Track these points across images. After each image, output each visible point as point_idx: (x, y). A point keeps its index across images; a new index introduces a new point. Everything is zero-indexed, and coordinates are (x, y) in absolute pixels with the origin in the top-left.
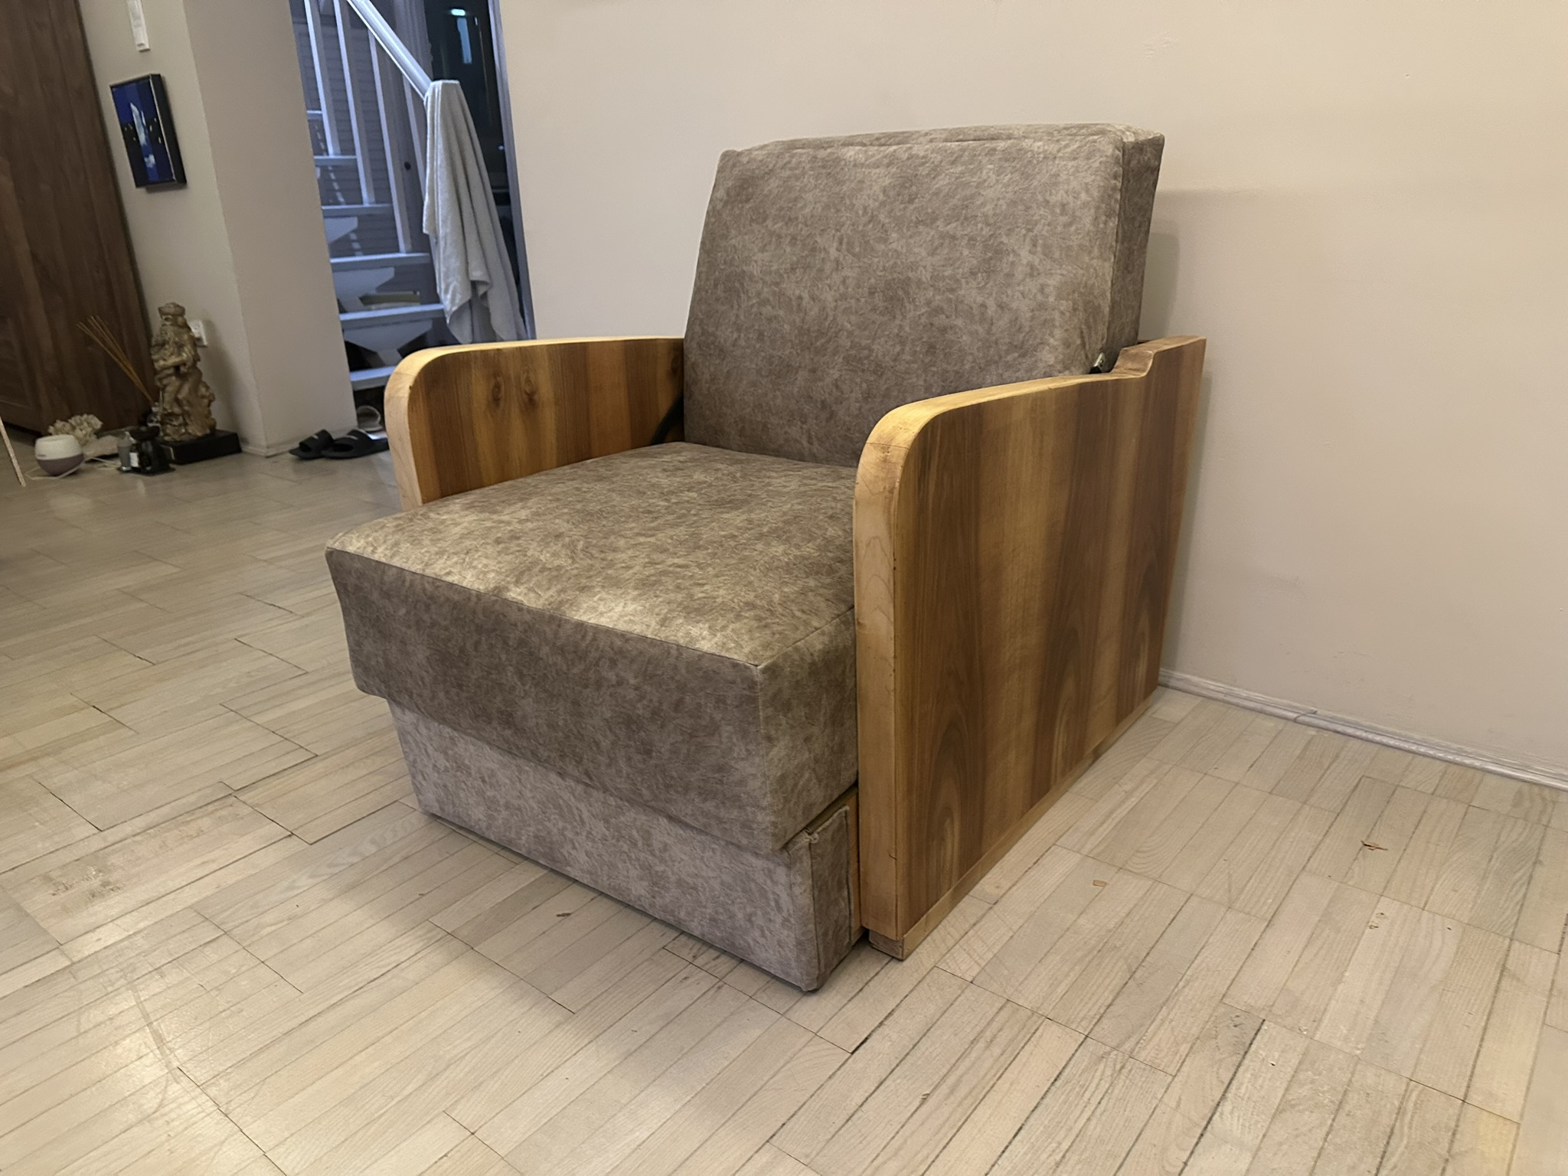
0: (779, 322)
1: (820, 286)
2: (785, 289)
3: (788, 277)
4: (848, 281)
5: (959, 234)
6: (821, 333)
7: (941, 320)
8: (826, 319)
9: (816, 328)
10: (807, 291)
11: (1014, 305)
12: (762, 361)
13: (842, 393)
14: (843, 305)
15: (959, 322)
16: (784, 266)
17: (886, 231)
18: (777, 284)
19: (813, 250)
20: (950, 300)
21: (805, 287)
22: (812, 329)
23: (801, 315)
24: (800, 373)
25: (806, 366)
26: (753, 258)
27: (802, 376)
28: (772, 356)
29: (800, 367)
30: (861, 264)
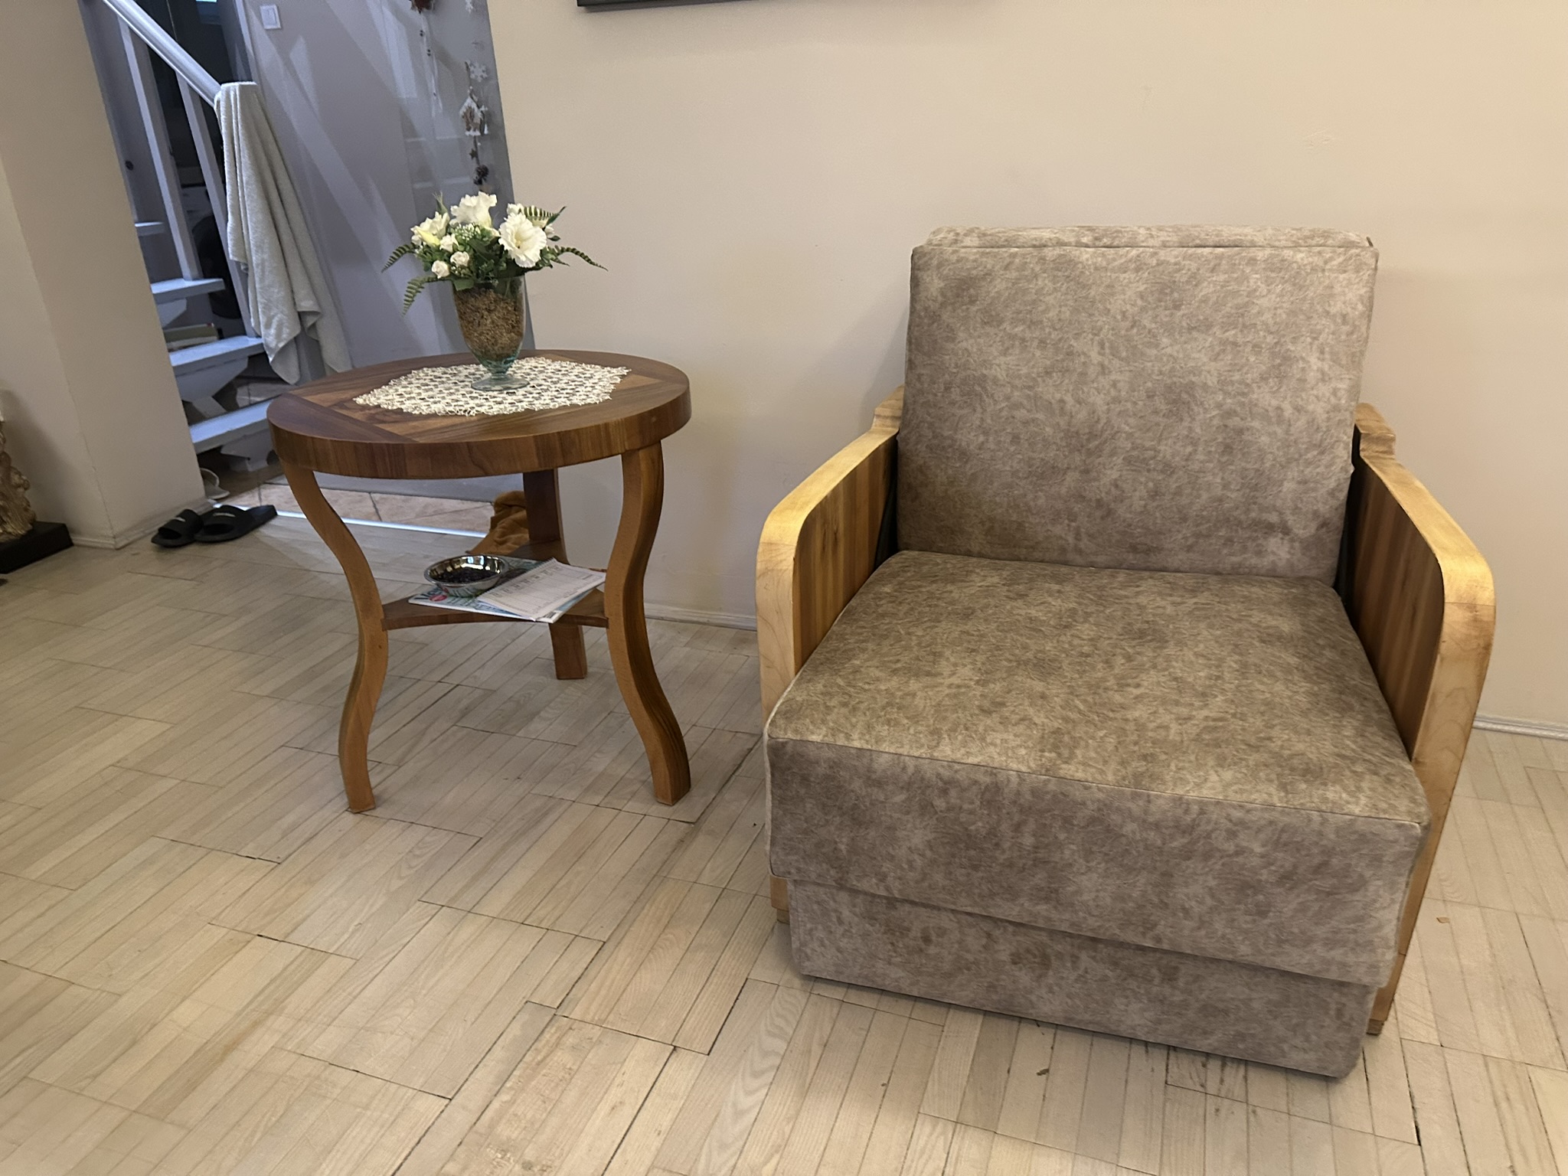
0: (1039, 425)
1: (1085, 389)
2: (1042, 392)
3: (1044, 381)
4: (1120, 385)
5: (1240, 340)
6: (1092, 436)
7: (1235, 422)
8: (1098, 421)
9: (1087, 431)
10: (1069, 395)
11: (1311, 408)
12: (1019, 463)
13: (1123, 491)
14: (1118, 408)
15: (1256, 424)
16: (1035, 370)
17: (1154, 336)
18: (1030, 388)
19: (1070, 354)
20: (1243, 404)
21: (1067, 391)
22: (1081, 432)
23: (1066, 418)
24: (1070, 473)
25: (1076, 468)
26: (994, 362)
27: (1072, 478)
28: (1031, 459)
29: (1068, 468)
30: (1132, 368)
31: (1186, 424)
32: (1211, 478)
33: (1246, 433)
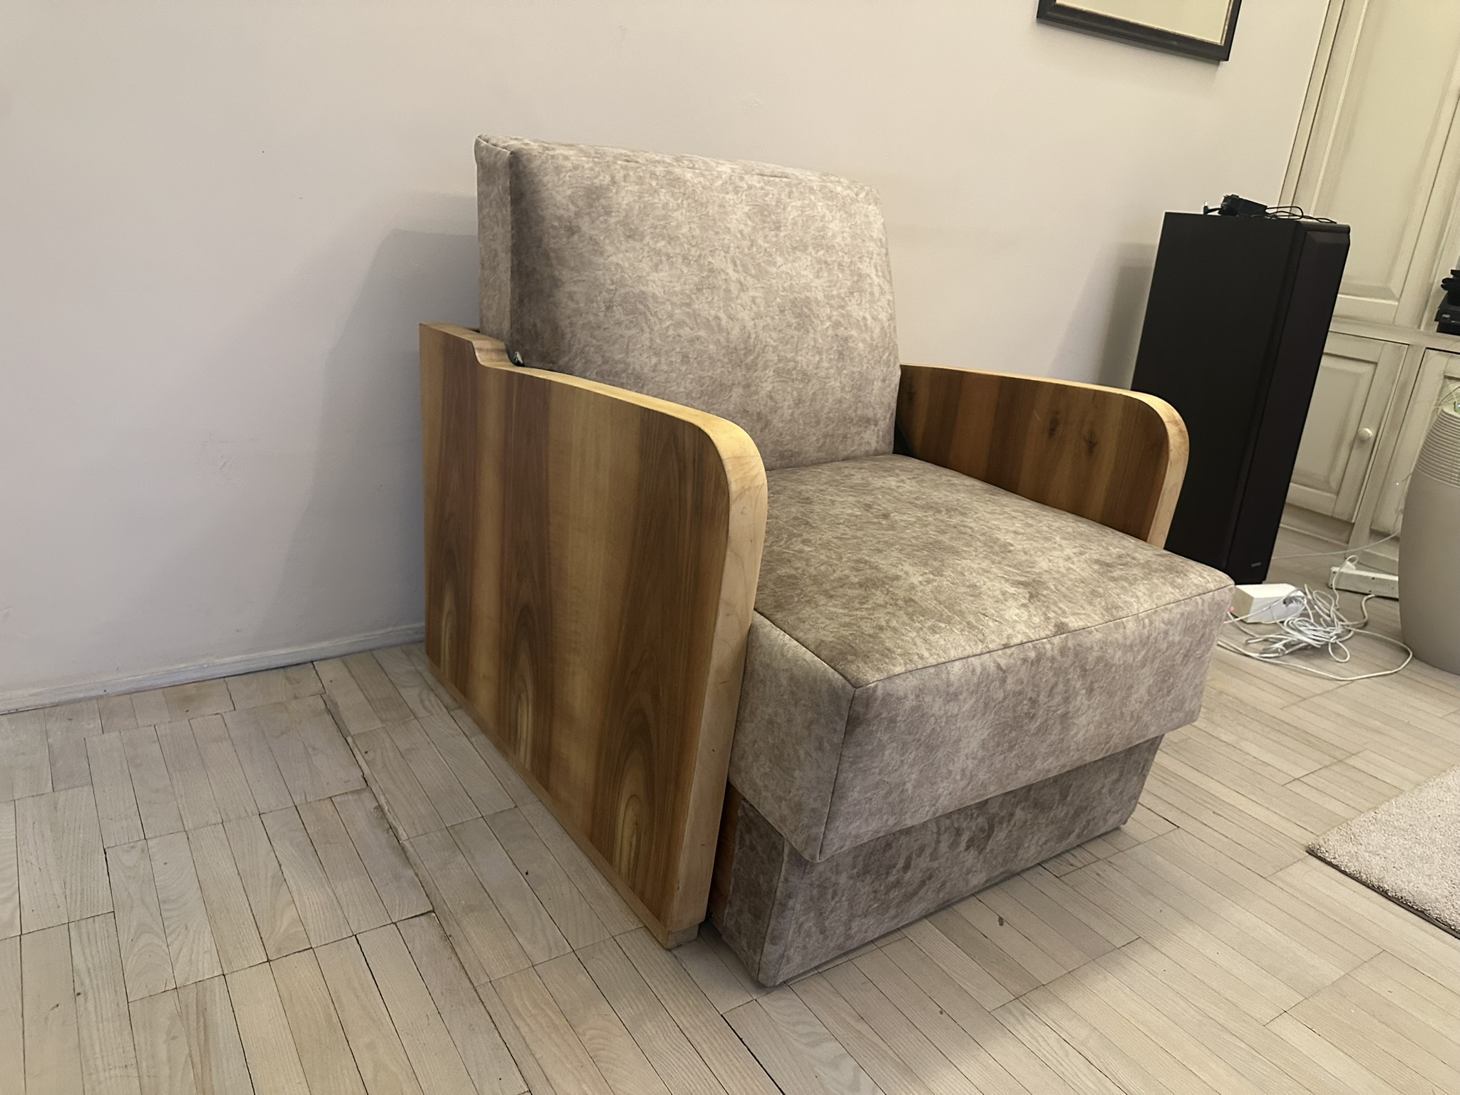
31: (811, 335)
32: (833, 383)
33: (850, 341)
